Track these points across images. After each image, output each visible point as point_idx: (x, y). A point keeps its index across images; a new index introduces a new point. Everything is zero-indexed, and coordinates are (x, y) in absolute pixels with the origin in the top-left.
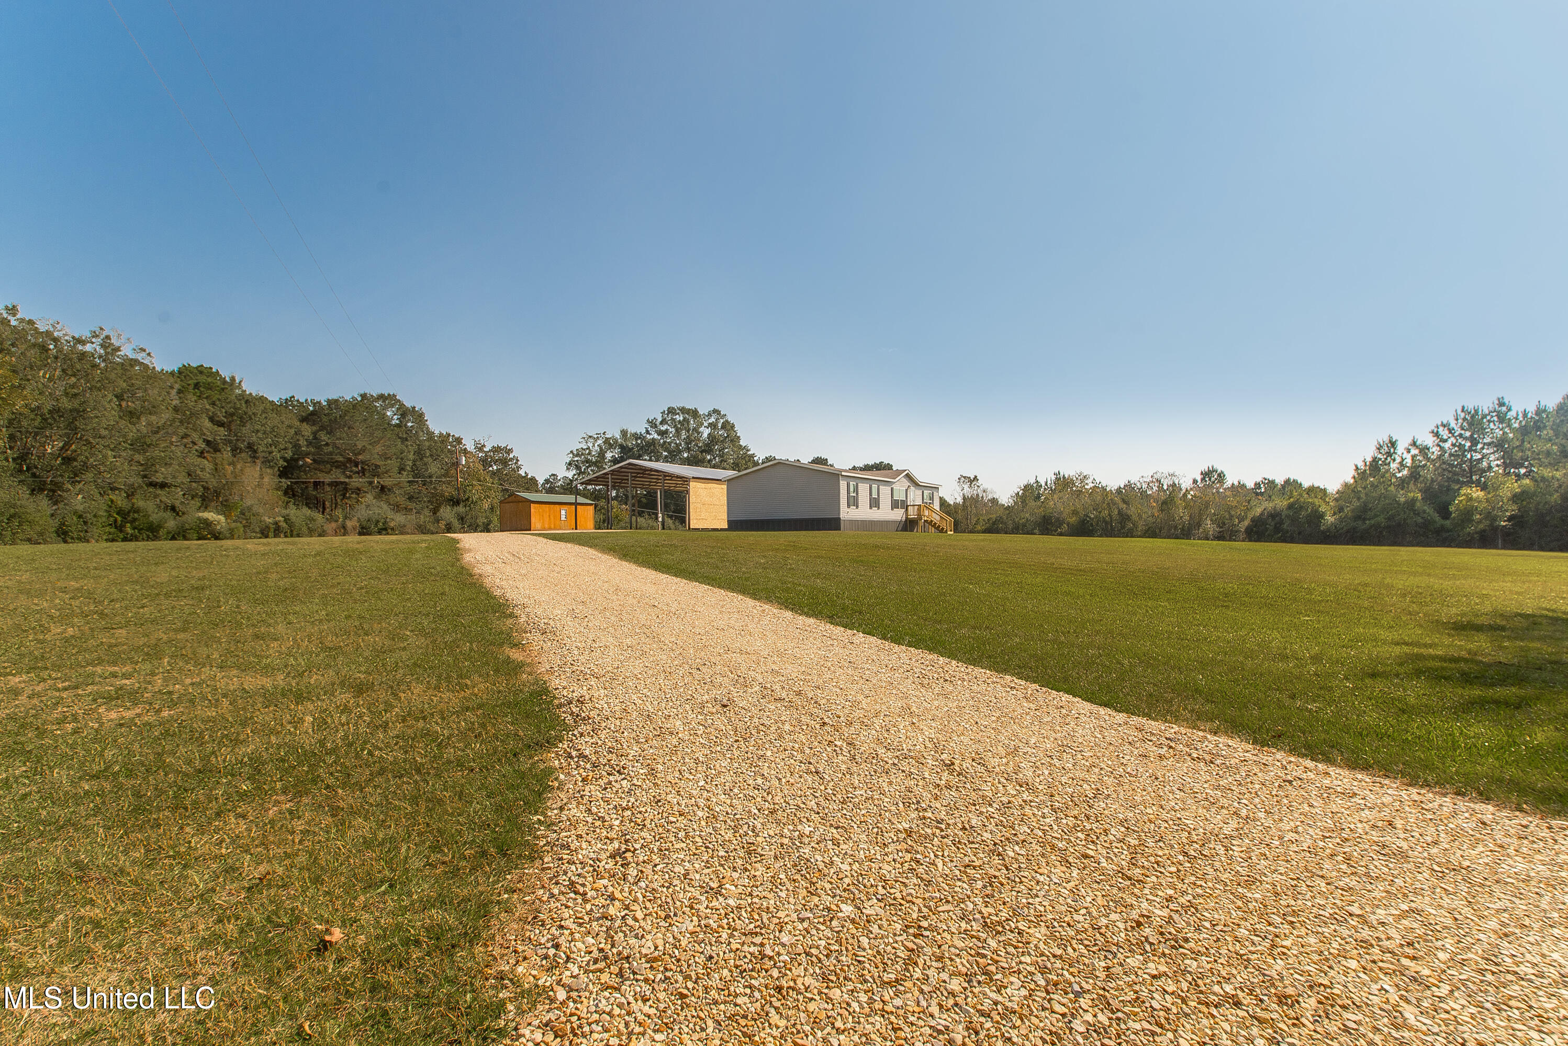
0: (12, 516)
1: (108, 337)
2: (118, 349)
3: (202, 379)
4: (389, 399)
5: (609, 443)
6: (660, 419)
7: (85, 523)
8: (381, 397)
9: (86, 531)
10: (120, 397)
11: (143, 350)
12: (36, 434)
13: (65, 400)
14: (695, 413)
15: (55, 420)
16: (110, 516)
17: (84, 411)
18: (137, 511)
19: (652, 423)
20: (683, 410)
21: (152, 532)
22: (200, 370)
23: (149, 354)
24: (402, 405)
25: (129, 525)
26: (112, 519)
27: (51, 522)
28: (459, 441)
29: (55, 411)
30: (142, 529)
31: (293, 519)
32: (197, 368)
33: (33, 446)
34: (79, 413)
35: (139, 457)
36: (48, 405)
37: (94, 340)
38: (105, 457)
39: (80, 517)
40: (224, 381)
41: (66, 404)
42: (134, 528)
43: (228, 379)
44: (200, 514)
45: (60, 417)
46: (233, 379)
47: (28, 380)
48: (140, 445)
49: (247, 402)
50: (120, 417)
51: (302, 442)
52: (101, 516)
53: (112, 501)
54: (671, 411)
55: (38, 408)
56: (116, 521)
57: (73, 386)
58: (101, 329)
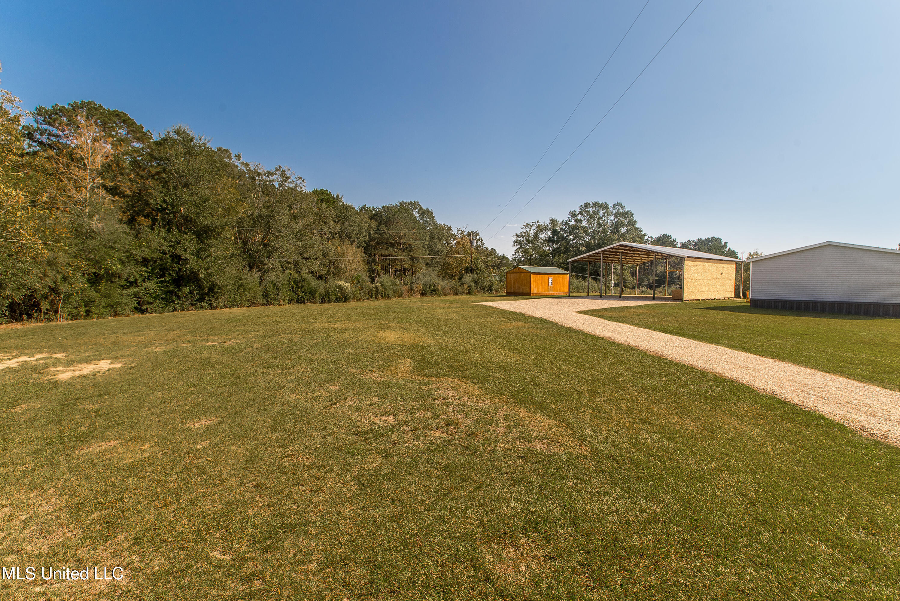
0: (240, 286)
1: (283, 171)
2: (289, 178)
3: (324, 196)
4: (414, 204)
5: (541, 229)
6: (578, 212)
7: (277, 289)
8: (411, 203)
9: (278, 295)
10: (290, 207)
11: (300, 178)
12: (251, 231)
13: (263, 210)
14: (605, 206)
15: (259, 222)
16: (290, 284)
17: (273, 216)
18: (304, 281)
19: (573, 214)
20: (595, 204)
21: (312, 295)
22: (322, 192)
23: (303, 181)
24: (421, 208)
25: (299, 290)
26: (291, 286)
27: (260, 288)
28: (450, 228)
29: (260, 216)
30: (306, 293)
31: (386, 284)
32: (320, 191)
33: (249, 238)
34: (270, 217)
35: (299, 243)
36: (256, 213)
37: (277, 173)
38: (283, 243)
39: (275, 285)
40: (334, 198)
41: (265, 212)
42: (303, 292)
43: (335, 196)
44: (337, 282)
45: (262, 220)
46: (338, 196)
47: (246, 198)
48: (299, 236)
49: (346, 208)
50: (291, 220)
51: (372, 232)
52: (286, 284)
53: (291, 274)
54: (587, 205)
55: (252, 215)
56: (293, 287)
57: (268, 202)
58: (280, 167)
